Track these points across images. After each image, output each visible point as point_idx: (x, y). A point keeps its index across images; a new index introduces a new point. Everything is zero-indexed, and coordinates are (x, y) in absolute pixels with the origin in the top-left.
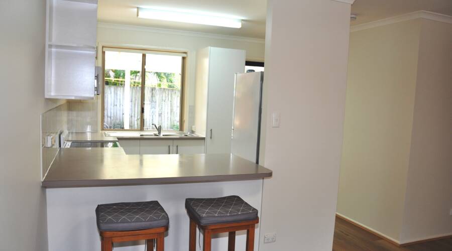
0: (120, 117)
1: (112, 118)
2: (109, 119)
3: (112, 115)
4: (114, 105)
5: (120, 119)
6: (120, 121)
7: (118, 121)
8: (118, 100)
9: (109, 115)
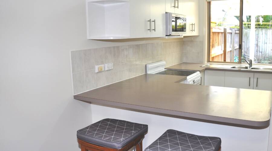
0: (269, 52)
1: (263, 53)
2: (260, 53)
3: (263, 51)
4: (265, 43)
5: (269, 54)
6: (269, 55)
7: (267, 55)
8: (268, 39)
9: (261, 51)
